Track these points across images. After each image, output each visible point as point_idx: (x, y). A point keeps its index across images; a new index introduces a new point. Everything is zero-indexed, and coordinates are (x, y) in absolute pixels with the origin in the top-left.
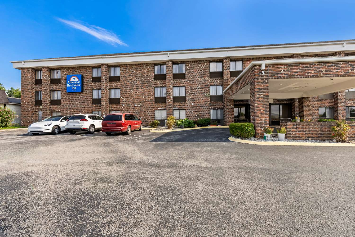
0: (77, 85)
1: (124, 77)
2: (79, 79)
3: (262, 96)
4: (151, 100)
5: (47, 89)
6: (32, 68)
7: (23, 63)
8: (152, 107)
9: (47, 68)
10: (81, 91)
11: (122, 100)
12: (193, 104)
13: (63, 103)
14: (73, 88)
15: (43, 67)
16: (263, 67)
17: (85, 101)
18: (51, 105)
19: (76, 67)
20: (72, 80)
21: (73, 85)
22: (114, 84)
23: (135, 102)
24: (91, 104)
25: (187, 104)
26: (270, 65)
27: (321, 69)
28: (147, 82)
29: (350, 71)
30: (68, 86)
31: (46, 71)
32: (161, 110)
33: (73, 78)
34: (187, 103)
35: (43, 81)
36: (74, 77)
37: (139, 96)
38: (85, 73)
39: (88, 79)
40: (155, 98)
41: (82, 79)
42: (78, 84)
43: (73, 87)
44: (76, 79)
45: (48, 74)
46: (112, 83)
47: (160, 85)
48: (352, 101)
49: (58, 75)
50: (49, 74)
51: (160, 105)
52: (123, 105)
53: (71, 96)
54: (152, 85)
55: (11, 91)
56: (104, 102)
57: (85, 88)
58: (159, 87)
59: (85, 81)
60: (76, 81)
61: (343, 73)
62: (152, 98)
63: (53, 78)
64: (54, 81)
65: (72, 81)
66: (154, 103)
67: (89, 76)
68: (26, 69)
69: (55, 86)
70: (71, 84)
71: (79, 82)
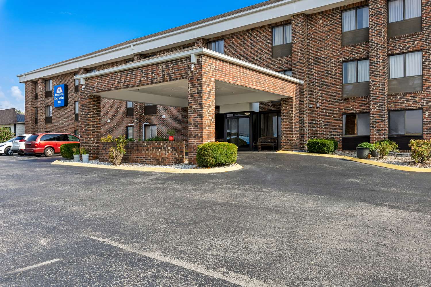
0: (61, 98)
2: (62, 91)
4: (123, 113)
5: (41, 105)
6: (32, 81)
7: (24, 76)
8: (124, 122)
9: (42, 79)
12: (164, 116)
13: (54, 121)
14: (58, 102)
15: (38, 79)
17: (69, 117)
18: (46, 123)
19: (62, 75)
20: (58, 92)
21: (59, 98)
23: (108, 116)
24: (74, 121)
25: (158, 117)
30: (55, 99)
31: (40, 83)
33: (58, 90)
34: (158, 114)
35: (38, 95)
37: (112, 107)
38: (69, 82)
39: (71, 89)
40: (127, 110)
42: (62, 96)
43: (59, 100)
45: (42, 87)
48: (410, 98)
49: (50, 87)
50: (44, 86)
51: (130, 119)
53: (58, 111)
57: (68, 100)
59: (68, 91)
60: (60, 93)
62: (124, 109)
63: (48, 90)
64: (48, 94)
65: (58, 94)
66: (125, 116)
67: (73, 85)
68: (28, 83)
69: (48, 101)
70: (56, 97)
71: (63, 94)
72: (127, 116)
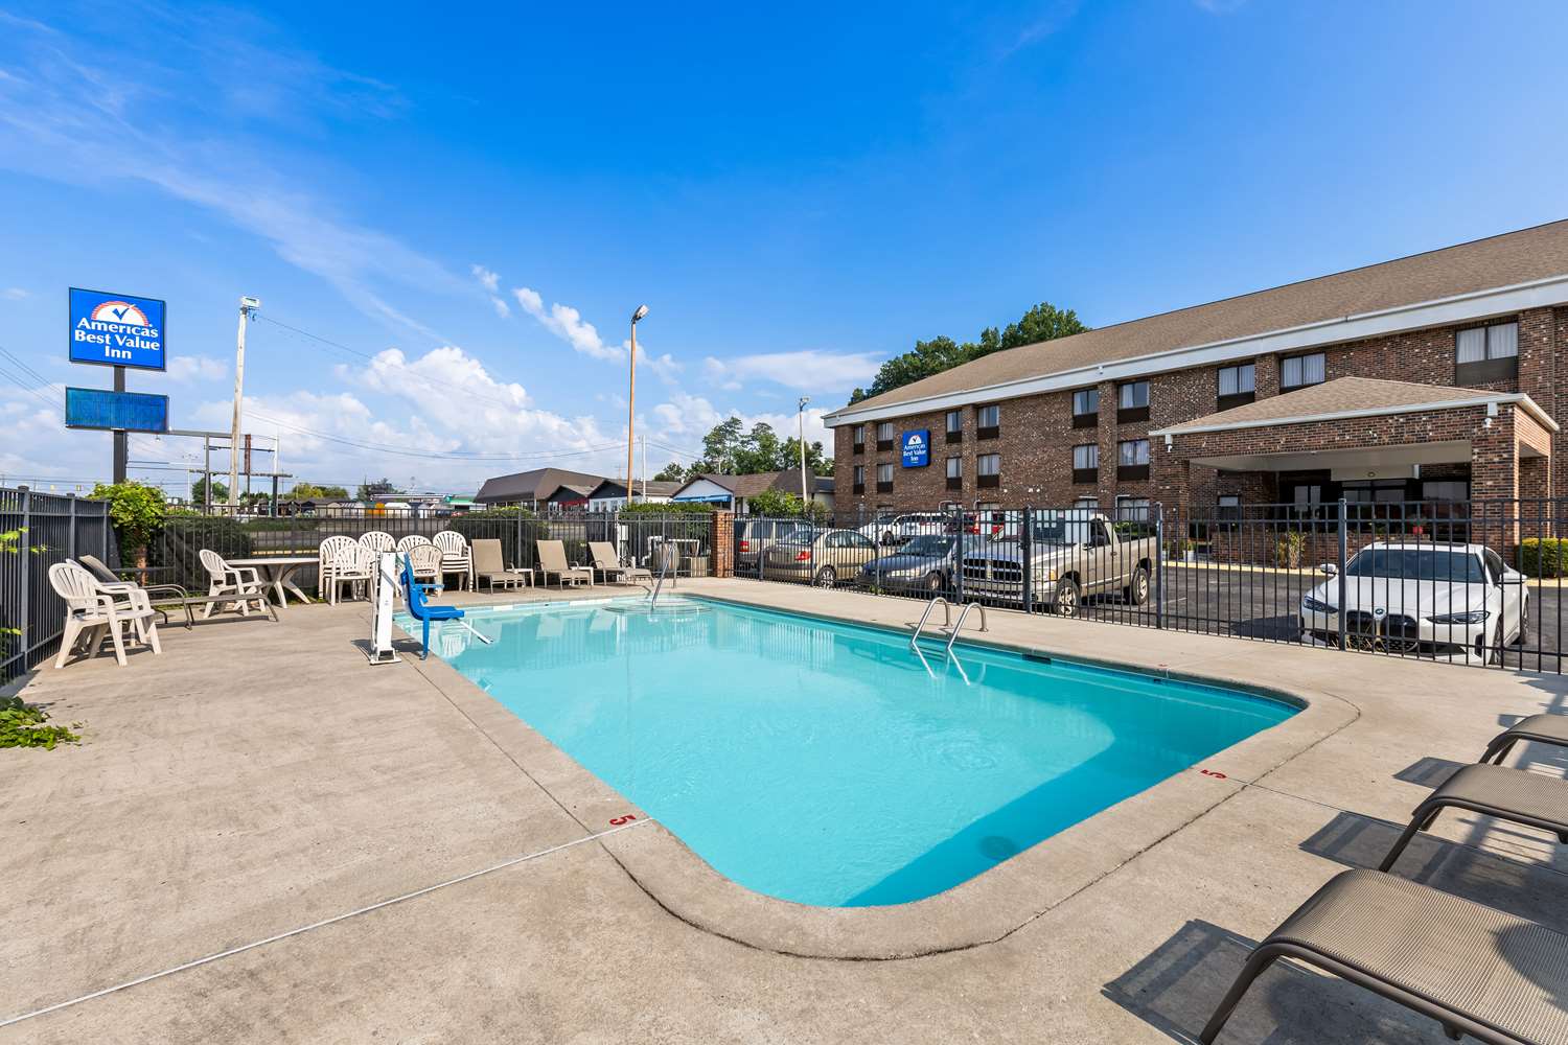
0: (920, 452)
1: (1007, 427)
2: (922, 440)
3: (1168, 487)
4: (1066, 477)
5: (871, 463)
6: (851, 426)
7: (836, 418)
8: (1067, 493)
9: (872, 422)
10: (925, 463)
11: (1004, 479)
13: (896, 489)
14: (912, 459)
15: (866, 422)
16: (1169, 440)
17: (933, 484)
18: (877, 493)
19: (920, 415)
20: (911, 442)
22: (988, 444)
23: (1029, 483)
24: (944, 490)
25: (1151, 484)
26: (1182, 435)
27: (1277, 437)
28: (1057, 434)
29: (1337, 438)
30: (905, 454)
31: (871, 428)
32: (1086, 500)
35: (865, 446)
36: (914, 437)
37: (1038, 468)
38: (935, 426)
39: (939, 438)
40: (1076, 472)
41: (928, 438)
42: (922, 449)
43: (914, 455)
44: (919, 441)
45: (873, 434)
46: (982, 443)
47: (1084, 441)
49: (888, 433)
50: (874, 432)
51: (1085, 487)
52: (1006, 491)
53: (910, 473)
54: (1069, 441)
55: (787, 446)
56: (966, 485)
57: (934, 455)
58: (1083, 445)
59: (934, 441)
60: (918, 445)
61: (1322, 442)
62: (1068, 472)
63: (880, 439)
64: (884, 446)
65: (912, 446)
66: (1071, 483)
67: (943, 432)
68: (841, 428)
69: (885, 456)
70: (909, 451)
71: (923, 446)
72: (1074, 483)
